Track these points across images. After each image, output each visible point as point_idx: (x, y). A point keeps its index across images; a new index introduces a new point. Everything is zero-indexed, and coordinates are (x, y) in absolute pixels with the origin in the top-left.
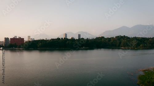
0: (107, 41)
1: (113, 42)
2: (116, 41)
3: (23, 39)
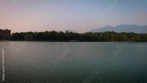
0: (96, 35)
1: (102, 36)
2: (106, 35)
3: (10, 31)
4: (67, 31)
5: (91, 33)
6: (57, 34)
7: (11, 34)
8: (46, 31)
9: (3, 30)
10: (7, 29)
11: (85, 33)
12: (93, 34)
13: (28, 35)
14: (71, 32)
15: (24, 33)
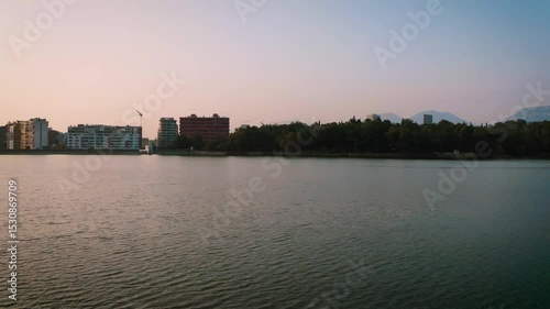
3: (226, 121)
4: (428, 118)
5: (521, 123)
6: (392, 130)
7: (232, 130)
8: (353, 121)
9: (204, 119)
10: (215, 115)
11: (499, 125)
12: (529, 127)
13: (290, 134)
14: (444, 123)
15: (275, 127)
